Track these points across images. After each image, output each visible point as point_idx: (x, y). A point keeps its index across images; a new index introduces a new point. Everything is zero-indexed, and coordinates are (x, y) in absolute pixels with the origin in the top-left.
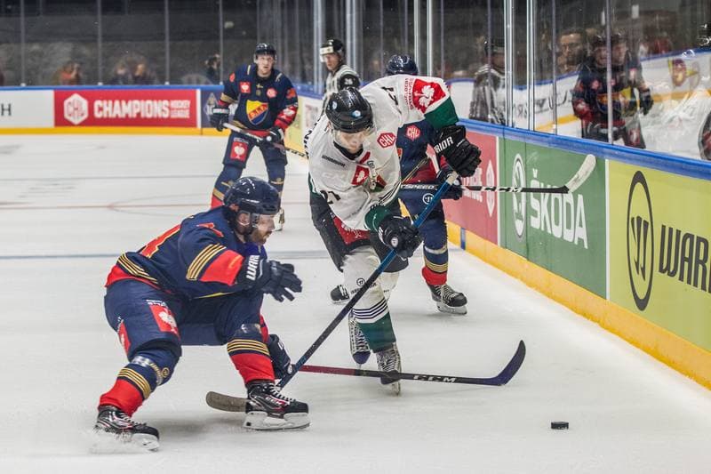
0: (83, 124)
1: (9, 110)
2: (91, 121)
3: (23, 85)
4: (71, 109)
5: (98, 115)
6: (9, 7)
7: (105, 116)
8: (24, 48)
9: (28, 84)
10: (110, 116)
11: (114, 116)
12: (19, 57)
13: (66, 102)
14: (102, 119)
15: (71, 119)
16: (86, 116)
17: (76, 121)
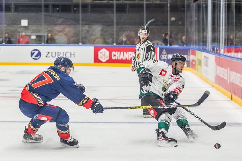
0: (107, 62)
1: (74, 55)
2: (110, 61)
3: (80, 44)
4: (101, 55)
5: (113, 58)
6: (75, 9)
7: (117, 59)
8: (80, 27)
9: (82, 44)
10: (119, 59)
11: (121, 59)
12: (79, 31)
13: (99, 52)
14: (115, 60)
15: (101, 60)
16: (108, 58)
17: (104, 61)
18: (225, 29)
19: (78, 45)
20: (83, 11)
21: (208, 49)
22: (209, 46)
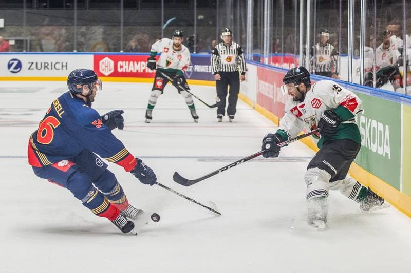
0: (111, 75)
1: (66, 66)
2: (116, 74)
3: (75, 51)
4: (104, 66)
5: (120, 70)
6: (68, 4)
7: (124, 71)
8: (75, 29)
9: (78, 51)
10: (127, 71)
11: (130, 71)
12: (73, 34)
13: (101, 62)
14: (122, 72)
15: (103, 72)
16: (112, 71)
17: (107, 74)
18: (270, 30)
19: (72, 53)
20: (79, 7)
21: (247, 58)
22: (249, 53)
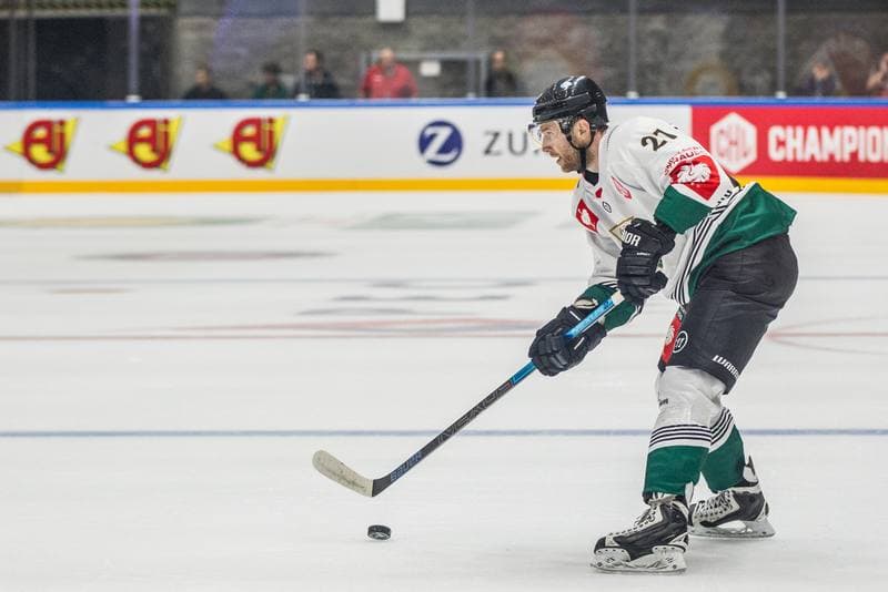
0: (748, 171)
2: (763, 167)
3: (633, 95)
4: (724, 143)
5: (776, 155)
7: (790, 157)
8: (632, 23)
9: (641, 94)
10: (800, 157)
11: (807, 158)
12: (626, 41)
13: (715, 130)
14: (785, 162)
15: (723, 162)
16: (752, 157)
17: (734, 166)
19: (621, 99)
